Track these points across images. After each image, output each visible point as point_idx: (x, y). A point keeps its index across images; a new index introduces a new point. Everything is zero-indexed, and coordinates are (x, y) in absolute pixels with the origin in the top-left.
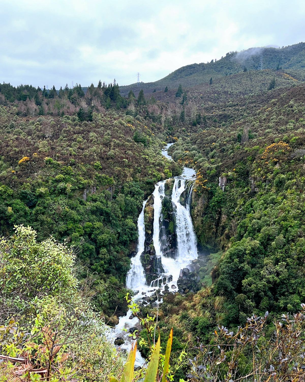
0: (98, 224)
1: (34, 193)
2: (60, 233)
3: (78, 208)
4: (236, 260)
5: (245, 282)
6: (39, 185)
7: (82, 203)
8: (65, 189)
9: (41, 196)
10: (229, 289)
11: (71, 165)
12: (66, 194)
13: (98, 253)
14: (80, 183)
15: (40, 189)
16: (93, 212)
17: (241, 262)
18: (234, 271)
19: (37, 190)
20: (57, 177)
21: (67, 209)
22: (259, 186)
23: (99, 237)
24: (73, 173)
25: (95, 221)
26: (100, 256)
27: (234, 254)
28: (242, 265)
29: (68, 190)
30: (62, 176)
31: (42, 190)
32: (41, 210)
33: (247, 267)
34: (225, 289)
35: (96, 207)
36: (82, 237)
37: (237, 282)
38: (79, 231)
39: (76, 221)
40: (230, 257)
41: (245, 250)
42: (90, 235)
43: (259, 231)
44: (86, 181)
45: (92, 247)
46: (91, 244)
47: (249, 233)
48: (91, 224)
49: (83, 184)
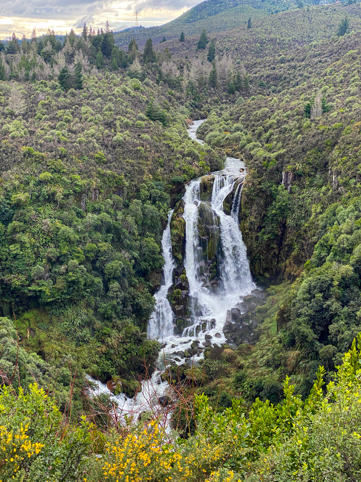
0: (104, 246)
1: (8, 201)
2: (49, 260)
3: (75, 223)
4: (319, 296)
5: (333, 328)
6: (15, 188)
7: (80, 215)
8: (54, 194)
9: (18, 205)
10: (310, 339)
11: (62, 157)
12: (56, 202)
13: (107, 289)
14: (76, 185)
15: (18, 195)
16: (97, 228)
17: (326, 298)
18: (316, 312)
19: (13, 196)
20: (42, 176)
21: (59, 225)
22: (346, 184)
23: (108, 265)
24: (65, 170)
25: (100, 241)
26: (110, 294)
27: (315, 287)
28: (328, 303)
29: (59, 196)
30: (49, 175)
31: (22, 196)
32: (20, 226)
33: (335, 305)
34: (304, 338)
35: (102, 221)
36: (82, 266)
37: (321, 328)
38: (78, 257)
39: (73, 243)
40: (309, 291)
41: (332, 280)
42: (93, 262)
43: (350, 251)
44: (85, 182)
45: (98, 280)
46: (96, 276)
47: (335, 255)
48: (95, 245)
49: (81, 186)
